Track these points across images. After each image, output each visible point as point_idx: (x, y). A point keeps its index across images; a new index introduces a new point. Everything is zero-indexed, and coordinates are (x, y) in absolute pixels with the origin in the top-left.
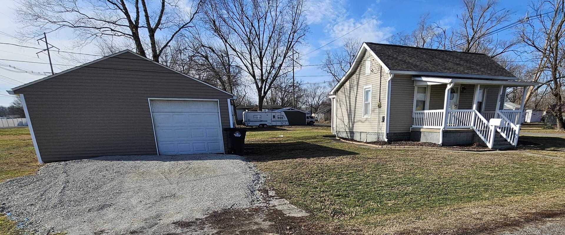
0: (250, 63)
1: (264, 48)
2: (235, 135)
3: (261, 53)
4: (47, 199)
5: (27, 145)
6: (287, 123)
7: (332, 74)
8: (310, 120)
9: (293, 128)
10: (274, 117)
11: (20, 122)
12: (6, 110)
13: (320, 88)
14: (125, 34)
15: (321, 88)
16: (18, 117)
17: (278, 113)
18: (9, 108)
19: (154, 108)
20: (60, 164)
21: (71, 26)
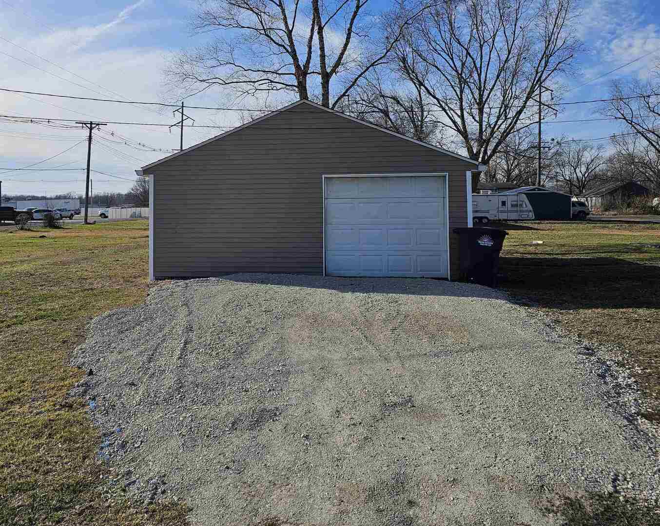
0: (460, 115)
1: (489, 87)
2: (479, 242)
3: (481, 96)
4: (157, 371)
5: (139, 247)
6: (532, 215)
7: (627, 120)
8: (579, 208)
9: (545, 225)
10: (504, 203)
11: (134, 212)
12: (122, 197)
13: (589, 149)
14: (287, 85)
15: (592, 149)
16: (133, 207)
17: (510, 196)
18: (126, 195)
19: (329, 192)
20: (178, 284)
21: (222, 82)
